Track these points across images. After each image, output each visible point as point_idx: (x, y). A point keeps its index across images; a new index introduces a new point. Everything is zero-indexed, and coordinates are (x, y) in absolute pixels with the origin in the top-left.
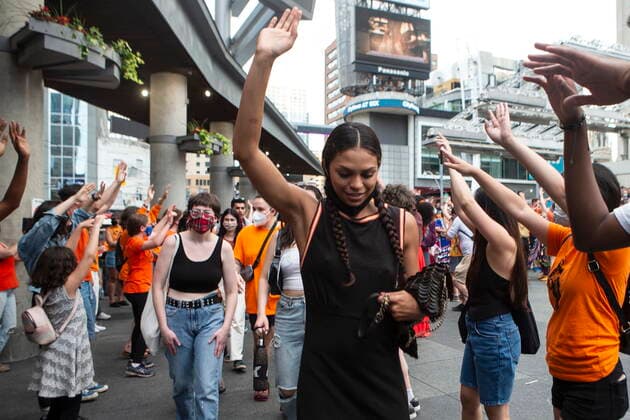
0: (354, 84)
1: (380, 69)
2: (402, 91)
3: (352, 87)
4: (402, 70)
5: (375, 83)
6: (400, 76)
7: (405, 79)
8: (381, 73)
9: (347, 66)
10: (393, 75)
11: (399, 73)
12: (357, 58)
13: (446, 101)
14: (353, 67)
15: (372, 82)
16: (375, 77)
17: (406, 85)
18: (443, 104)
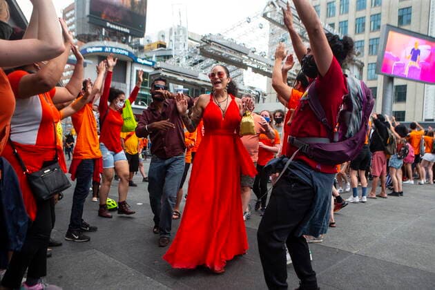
0: (87, 33)
1: (108, 24)
2: (124, 43)
3: (85, 35)
4: (125, 28)
5: (104, 34)
6: (123, 32)
7: (126, 35)
8: (109, 28)
9: (83, 18)
10: (118, 31)
11: (122, 29)
12: (90, 13)
13: (154, 56)
14: (88, 19)
15: (102, 33)
16: (104, 30)
17: (127, 39)
18: (152, 57)
